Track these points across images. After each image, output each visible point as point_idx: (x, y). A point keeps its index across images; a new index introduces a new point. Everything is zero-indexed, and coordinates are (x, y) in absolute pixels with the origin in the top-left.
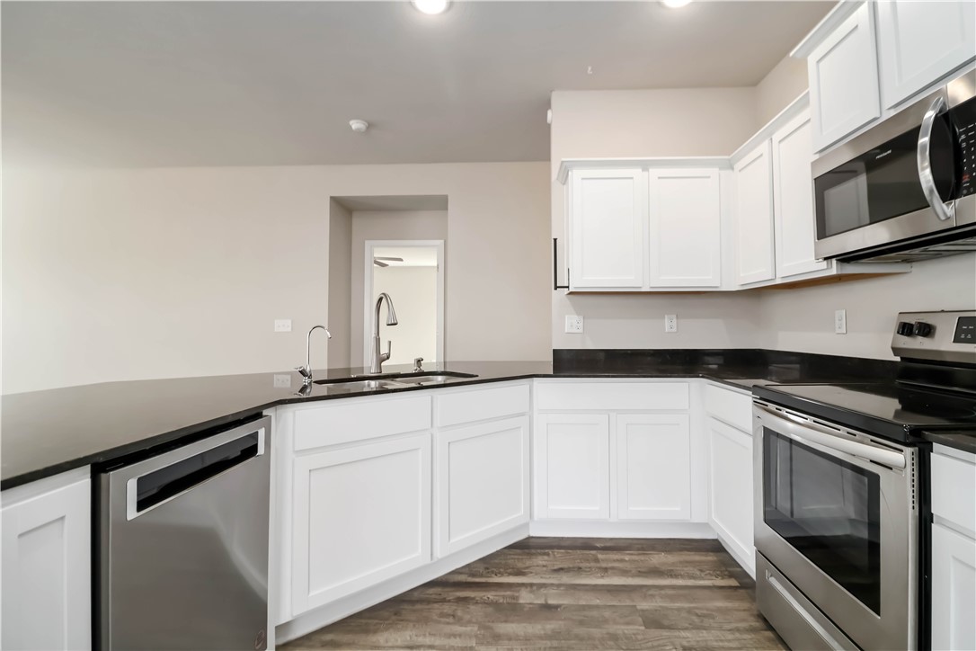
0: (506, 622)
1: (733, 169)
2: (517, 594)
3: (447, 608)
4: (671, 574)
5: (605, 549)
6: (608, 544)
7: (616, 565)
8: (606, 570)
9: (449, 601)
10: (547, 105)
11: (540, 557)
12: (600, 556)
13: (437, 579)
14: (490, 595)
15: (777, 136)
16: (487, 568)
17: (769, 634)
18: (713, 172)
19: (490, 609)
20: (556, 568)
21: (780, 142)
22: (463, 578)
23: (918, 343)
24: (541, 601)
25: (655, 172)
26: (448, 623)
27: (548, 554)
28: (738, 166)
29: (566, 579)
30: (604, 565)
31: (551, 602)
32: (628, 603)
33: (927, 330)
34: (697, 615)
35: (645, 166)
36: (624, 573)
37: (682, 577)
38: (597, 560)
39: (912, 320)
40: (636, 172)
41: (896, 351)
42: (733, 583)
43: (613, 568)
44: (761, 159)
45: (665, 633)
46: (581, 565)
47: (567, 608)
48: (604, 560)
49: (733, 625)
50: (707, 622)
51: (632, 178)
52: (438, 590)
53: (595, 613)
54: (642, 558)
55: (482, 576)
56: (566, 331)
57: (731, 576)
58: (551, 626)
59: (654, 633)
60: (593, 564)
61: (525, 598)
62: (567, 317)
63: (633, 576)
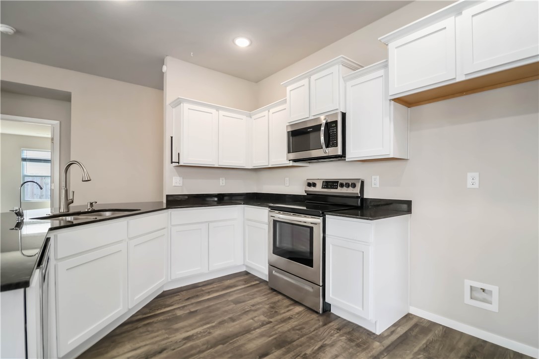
0: (177, 324)
1: (251, 117)
2: (174, 313)
3: (141, 330)
4: (235, 286)
5: (204, 286)
6: (204, 284)
7: (212, 289)
8: (209, 292)
9: (140, 327)
10: (162, 62)
11: (176, 297)
12: (203, 289)
13: (125, 322)
14: (161, 318)
15: (272, 111)
16: (151, 309)
17: (275, 293)
18: (244, 117)
19: (165, 323)
20: (186, 298)
21: (273, 113)
22: (140, 317)
23: (312, 189)
24: (188, 311)
25: (222, 113)
26: (147, 335)
27: (179, 295)
28: (254, 117)
29: (193, 301)
30: (207, 291)
31: (192, 310)
32: (224, 300)
33: (314, 185)
34: (251, 295)
35: (218, 109)
36: (217, 291)
37: (240, 286)
38: (203, 291)
39: (311, 182)
40: (213, 111)
41: (306, 191)
42: (257, 282)
43: (212, 291)
44: (264, 117)
45: (243, 304)
46: (197, 294)
47: (201, 310)
48: (206, 290)
49: (264, 294)
50: (255, 296)
51: (211, 113)
52: (130, 325)
53: (213, 307)
54: (221, 284)
55: (150, 313)
56: (173, 185)
57: (256, 280)
58: (198, 318)
59: (239, 305)
60: (202, 292)
61: (179, 313)
62: (174, 177)
63: (221, 291)
